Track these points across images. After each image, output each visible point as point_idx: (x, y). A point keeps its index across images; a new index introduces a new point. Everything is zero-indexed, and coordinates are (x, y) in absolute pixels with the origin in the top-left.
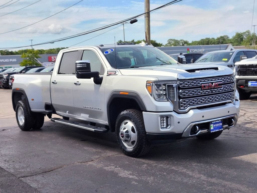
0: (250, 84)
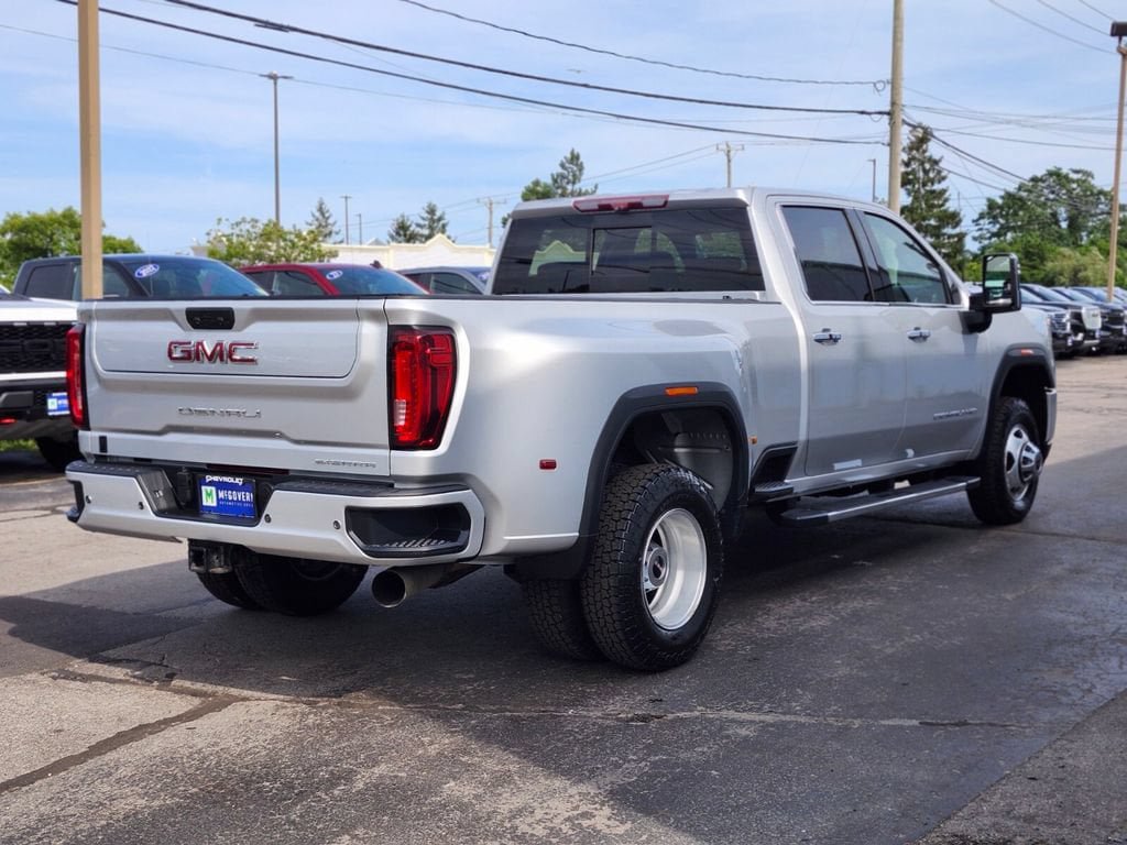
0: (53, 403)
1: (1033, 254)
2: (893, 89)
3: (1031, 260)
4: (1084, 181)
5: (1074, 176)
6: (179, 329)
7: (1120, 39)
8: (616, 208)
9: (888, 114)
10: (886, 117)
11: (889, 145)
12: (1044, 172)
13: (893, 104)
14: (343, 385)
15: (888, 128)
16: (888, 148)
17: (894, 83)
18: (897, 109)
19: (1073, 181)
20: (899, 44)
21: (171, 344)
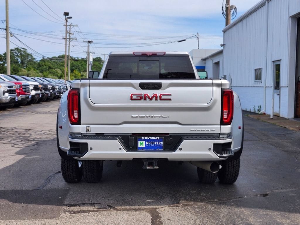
1: (15, 70)
2: (6, 23)
3: (15, 72)
4: (25, 51)
5: (22, 50)
6: (135, 89)
7: (66, 16)
8: (148, 55)
9: (5, 29)
10: (5, 30)
11: (6, 38)
12: (14, 48)
13: (7, 27)
14: (207, 106)
15: (5, 34)
16: (6, 39)
17: (7, 21)
18: (8, 28)
19: (22, 51)
20: (7, 10)
21: (132, 95)
